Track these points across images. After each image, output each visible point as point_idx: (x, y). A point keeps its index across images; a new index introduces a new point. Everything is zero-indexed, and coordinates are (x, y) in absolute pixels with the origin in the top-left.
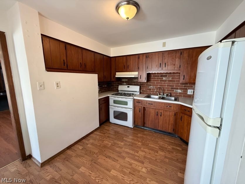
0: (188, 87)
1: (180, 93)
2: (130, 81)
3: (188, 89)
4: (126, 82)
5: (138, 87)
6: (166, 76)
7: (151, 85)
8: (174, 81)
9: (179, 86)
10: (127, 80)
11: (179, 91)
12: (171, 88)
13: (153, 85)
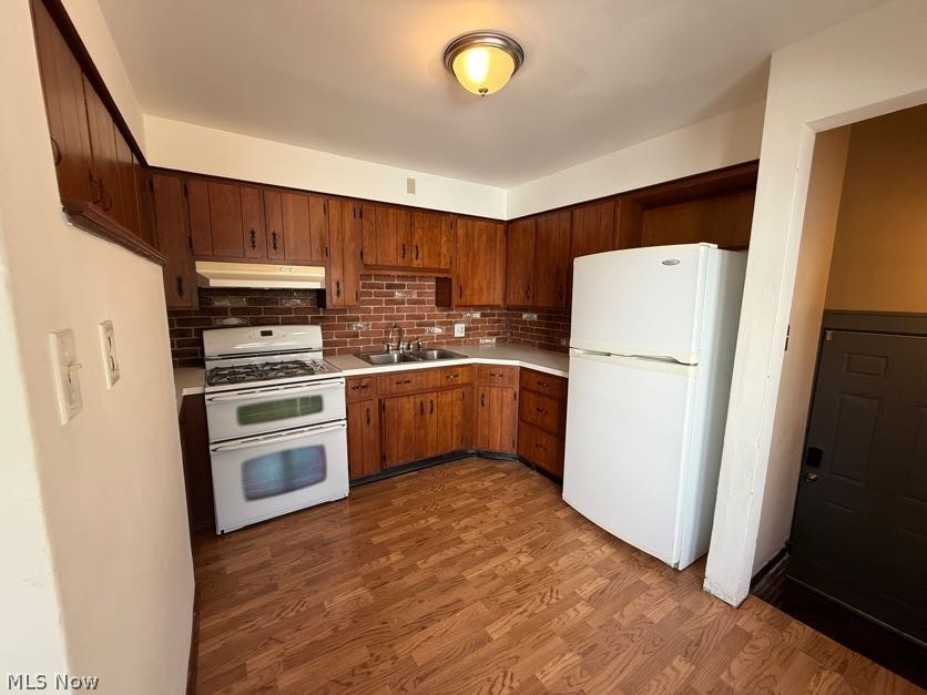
0: (454, 316)
1: (439, 336)
2: (263, 308)
3: (456, 322)
4: (236, 312)
5: (317, 330)
6: (402, 287)
7: (357, 319)
8: (423, 302)
9: (435, 317)
10: (243, 302)
11: (438, 330)
12: (419, 325)
13: (364, 319)
